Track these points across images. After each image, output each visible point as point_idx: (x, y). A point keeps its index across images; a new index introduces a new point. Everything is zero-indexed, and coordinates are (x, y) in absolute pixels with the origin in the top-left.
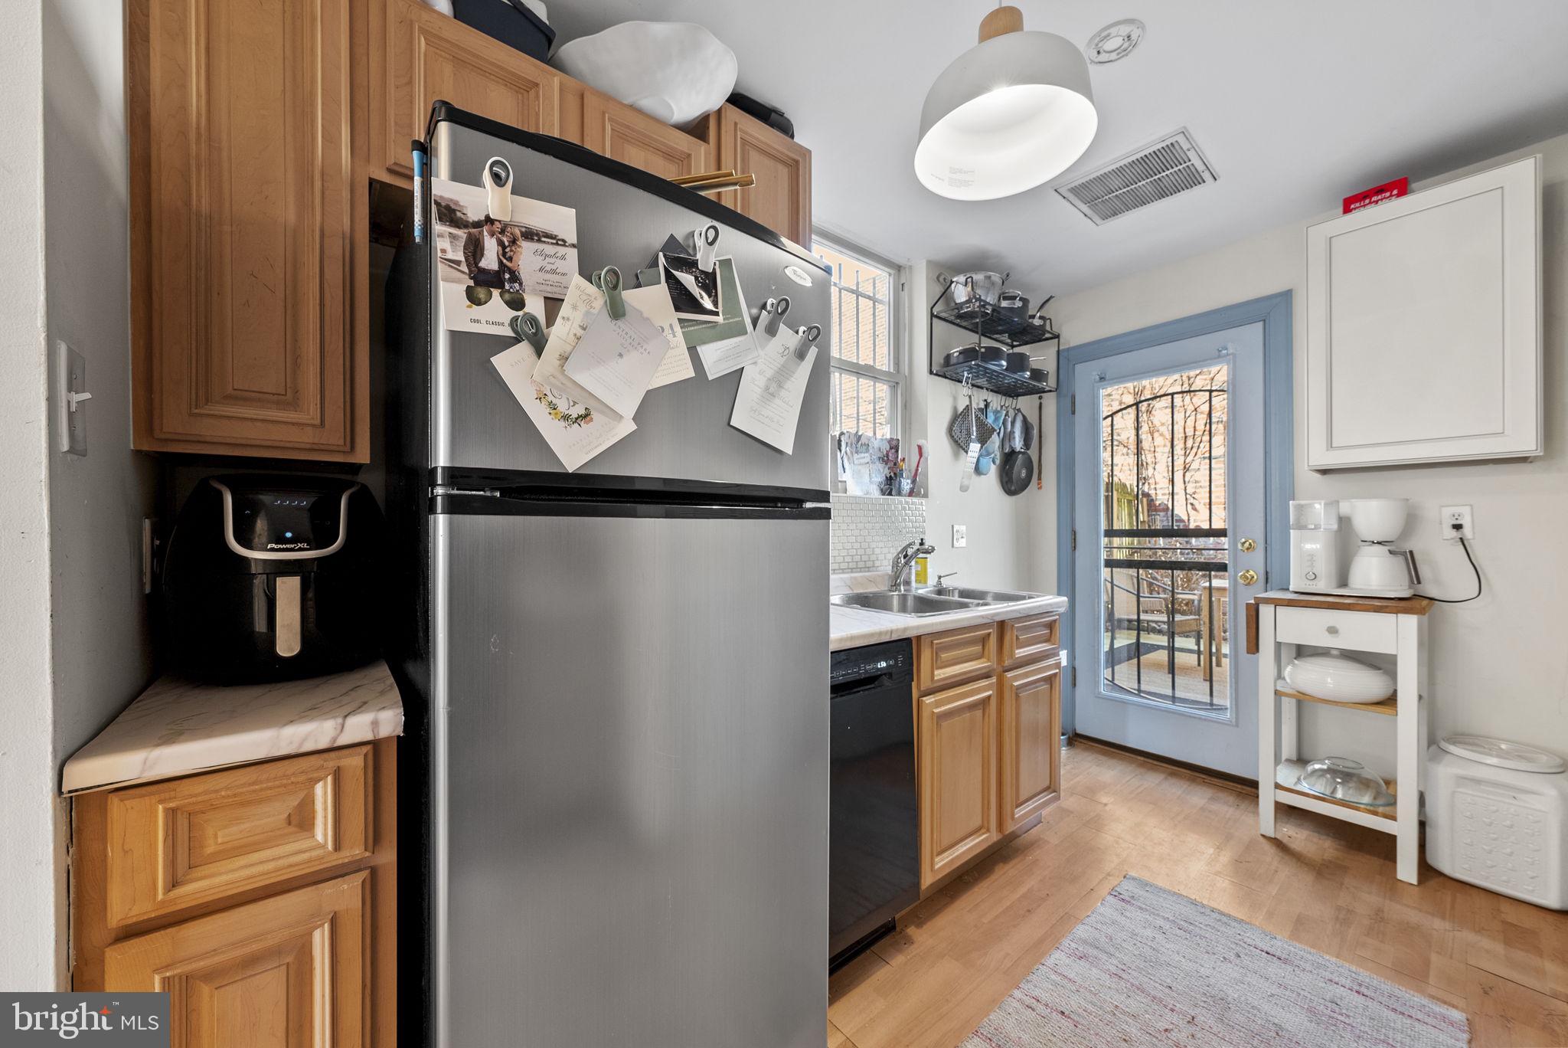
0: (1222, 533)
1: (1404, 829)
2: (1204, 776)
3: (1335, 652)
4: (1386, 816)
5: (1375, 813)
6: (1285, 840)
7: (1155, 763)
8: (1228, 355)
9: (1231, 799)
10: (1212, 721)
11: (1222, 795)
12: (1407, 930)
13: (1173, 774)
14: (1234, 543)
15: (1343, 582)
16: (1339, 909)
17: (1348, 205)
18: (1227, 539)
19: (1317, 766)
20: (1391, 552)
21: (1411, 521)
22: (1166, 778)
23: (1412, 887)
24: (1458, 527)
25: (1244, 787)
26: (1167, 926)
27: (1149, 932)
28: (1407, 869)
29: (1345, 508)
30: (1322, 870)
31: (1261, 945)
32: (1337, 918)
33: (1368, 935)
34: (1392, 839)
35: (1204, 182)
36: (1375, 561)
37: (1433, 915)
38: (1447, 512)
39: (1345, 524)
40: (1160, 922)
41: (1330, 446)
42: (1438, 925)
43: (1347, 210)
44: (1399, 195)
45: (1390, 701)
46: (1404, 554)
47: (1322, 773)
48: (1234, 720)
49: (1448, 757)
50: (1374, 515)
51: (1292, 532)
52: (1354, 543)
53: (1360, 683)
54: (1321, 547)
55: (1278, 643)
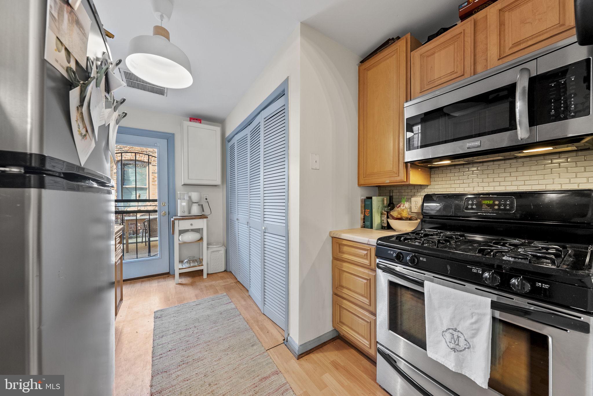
0: (155, 201)
1: (204, 267)
2: (152, 278)
3: (190, 230)
4: (201, 266)
5: (199, 266)
6: (181, 283)
7: (134, 281)
8: (157, 146)
9: (163, 280)
10: (154, 259)
11: (160, 280)
12: (211, 286)
13: (142, 281)
14: (160, 204)
15: (189, 213)
16: (200, 289)
18: (157, 203)
19: (186, 261)
20: (198, 205)
21: (201, 198)
22: (141, 283)
23: (206, 279)
24: (206, 199)
25: (164, 276)
26: (174, 315)
27: (172, 319)
28: (205, 275)
29: (190, 194)
30: (192, 284)
31: (194, 304)
32: (201, 291)
33: (207, 291)
34: (202, 270)
35: (164, 95)
36: (195, 207)
37: (212, 281)
38: (205, 196)
39: (190, 197)
40: (172, 315)
41: (188, 179)
42: (214, 282)
43: (190, 121)
44: (200, 123)
45: (201, 239)
46: (201, 205)
47: (187, 262)
48: (160, 257)
49: (209, 248)
50: (195, 196)
51: (179, 200)
52: (191, 203)
53: (196, 236)
54: (185, 204)
55: (179, 230)
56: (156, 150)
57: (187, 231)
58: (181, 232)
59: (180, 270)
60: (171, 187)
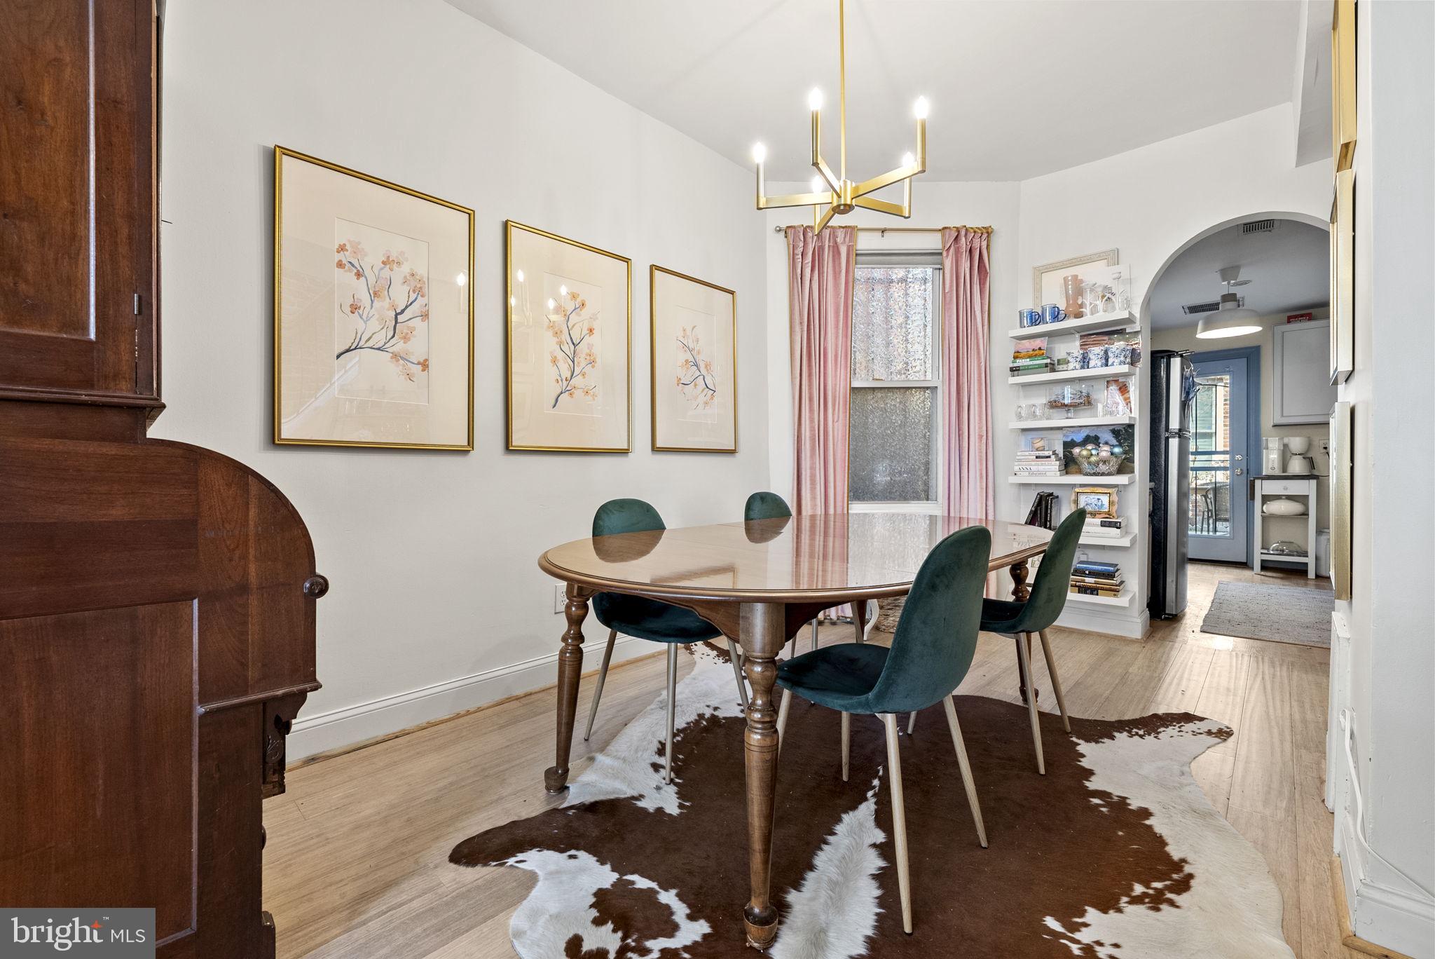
1: (1310, 561)
2: (1217, 564)
3: (1284, 497)
4: (1305, 557)
5: (1301, 556)
6: (1264, 574)
8: (1229, 371)
9: (1234, 568)
14: (1233, 457)
15: (1284, 470)
17: (1290, 320)
18: (1228, 456)
19: (1275, 545)
20: (1304, 458)
21: (1310, 446)
23: (1313, 580)
24: (1325, 448)
25: (1237, 565)
28: (1311, 574)
29: (1286, 440)
34: (1306, 564)
36: (1297, 461)
37: (1322, 582)
38: (1321, 442)
39: (1286, 446)
41: (1282, 416)
43: (1289, 322)
44: (1309, 320)
45: (1305, 514)
46: (1309, 458)
48: (1232, 536)
49: (1324, 534)
50: (1297, 443)
51: (1264, 451)
52: (1286, 454)
53: (1294, 508)
54: (1276, 456)
55: (1263, 495)
56: (1228, 377)
57: (1278, 497)
58: (1266, 499)
59: (1263, 555)
60: (1252, 429)
